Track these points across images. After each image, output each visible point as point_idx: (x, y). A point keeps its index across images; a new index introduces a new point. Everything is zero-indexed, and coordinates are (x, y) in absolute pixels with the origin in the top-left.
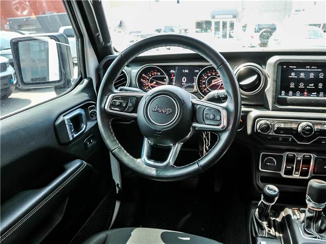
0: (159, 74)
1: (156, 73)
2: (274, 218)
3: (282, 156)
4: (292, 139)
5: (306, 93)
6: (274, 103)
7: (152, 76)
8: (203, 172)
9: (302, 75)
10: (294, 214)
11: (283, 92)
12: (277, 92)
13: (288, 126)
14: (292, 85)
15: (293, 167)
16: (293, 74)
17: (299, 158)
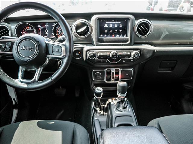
0: (30, 28)
1: (28, 28)
2: (104, 106)
3: (104, 71)
4: (108, 61)
5: (113, 35)
6: (97, 42)
7: (26, 29)
8: (54, 82)
9: (111, 26)
10: (112, 101)
11: (101, 35)
12: (98, 35)
13: (105, 54)
14: (106, 31)
15: (110, 77)
16: (106, 25)
17: (113, 72)
